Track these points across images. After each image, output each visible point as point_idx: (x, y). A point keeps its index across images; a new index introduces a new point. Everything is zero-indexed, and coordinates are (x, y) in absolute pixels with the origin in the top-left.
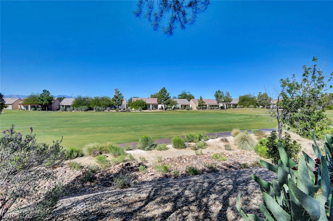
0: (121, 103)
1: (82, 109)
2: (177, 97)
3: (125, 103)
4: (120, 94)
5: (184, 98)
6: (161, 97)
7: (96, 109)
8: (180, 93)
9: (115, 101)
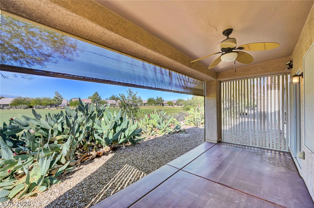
0: (60, 102)
1: (22, 107)
2: (109, 98)
3: (64, 102)
4: (60, 96)
5: (113, 99)
6: (94, 98)
7: (37, 107)
8: (111, 96)
9: (55, 101)
